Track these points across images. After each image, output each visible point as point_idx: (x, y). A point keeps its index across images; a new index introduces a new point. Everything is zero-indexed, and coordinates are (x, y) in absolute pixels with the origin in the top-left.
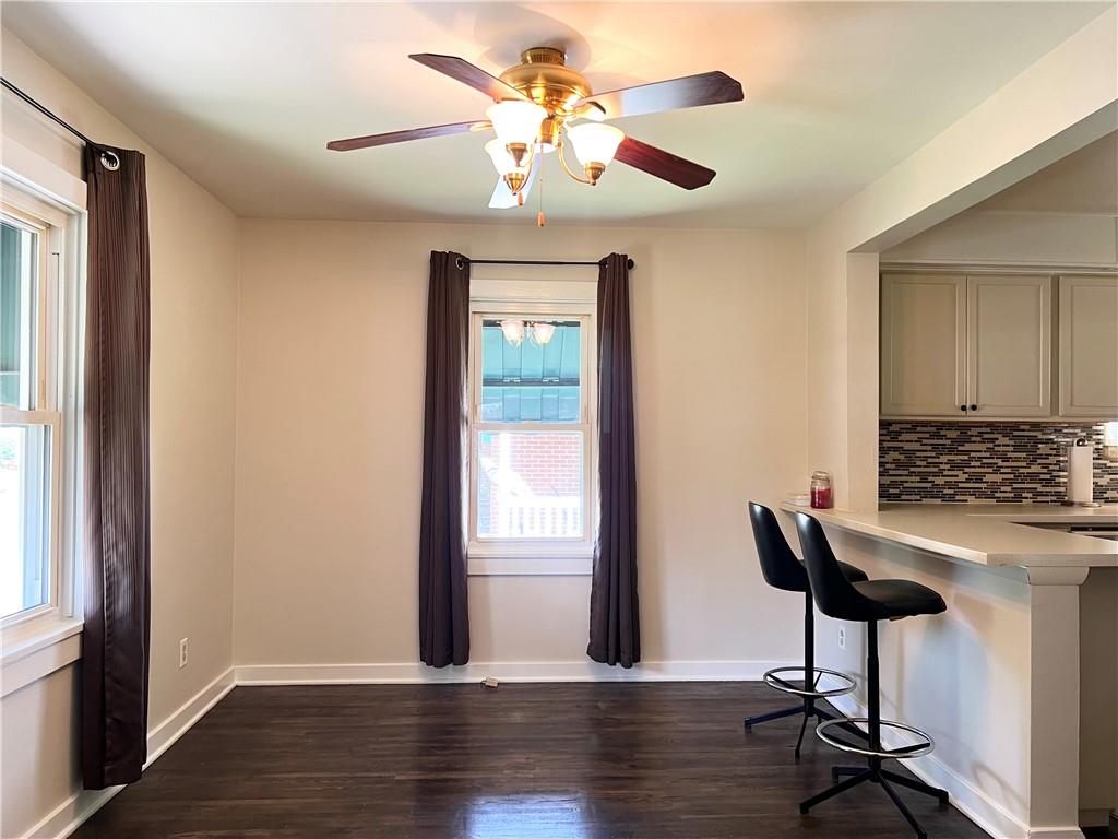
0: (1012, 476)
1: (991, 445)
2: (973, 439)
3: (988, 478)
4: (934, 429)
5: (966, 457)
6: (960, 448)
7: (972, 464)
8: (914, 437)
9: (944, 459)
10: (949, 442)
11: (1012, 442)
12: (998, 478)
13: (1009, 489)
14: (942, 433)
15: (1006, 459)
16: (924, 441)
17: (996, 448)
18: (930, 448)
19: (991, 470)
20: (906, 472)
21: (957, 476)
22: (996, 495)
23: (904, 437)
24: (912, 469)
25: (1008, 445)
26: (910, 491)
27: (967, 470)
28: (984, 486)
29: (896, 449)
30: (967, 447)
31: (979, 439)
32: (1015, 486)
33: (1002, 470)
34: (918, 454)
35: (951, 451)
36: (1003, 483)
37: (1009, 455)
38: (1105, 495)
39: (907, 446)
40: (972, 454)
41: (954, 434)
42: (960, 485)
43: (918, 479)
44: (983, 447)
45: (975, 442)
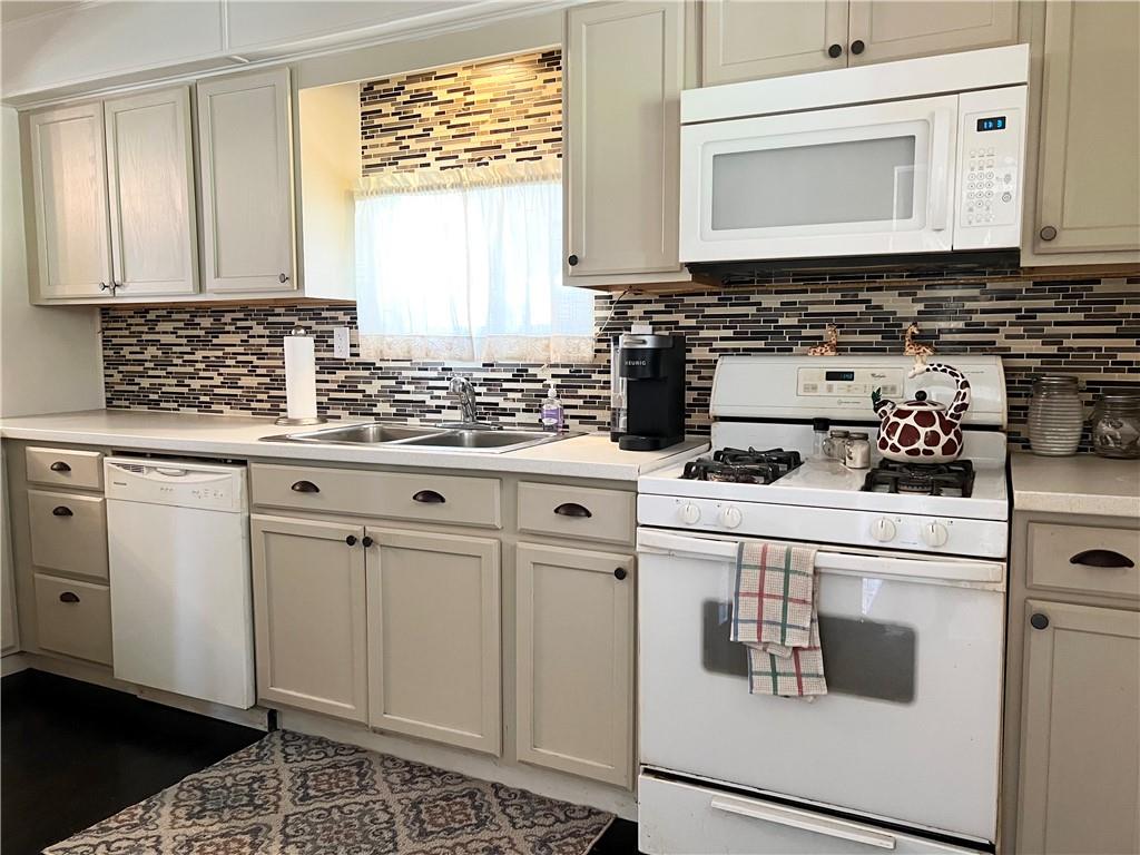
0: (267, 380)
1: (245, 337)
2: (227, 328)
3: (244, 382)
4: (187, 316)
5: (220, 353)
6: (215, 341)
7: (228, 362)
8: (169, 326)
9: (199, 355)
10: (202, 333)
11: (267, 332)
12: (253, 382)
13: (264, 397)
14: (197, 320)
15: (262, 356)
16: (180, 332)
17: (252, 341)
18: (184, 341)
19: (245, 371)
20: (163, 373)
21: (212, 378)
22: (253, 405)
23: (161, 327)
24: (170, 369)
25: (263, 336)
26: (168, 396)
27: (222, 370)
28: (239, 392)
29: (154, 342)
30: (222, 339)
31: (232, 328)
32: (273, 393)
33: (259, 371)
34: (175, 349)
35: (206, 344)
36: (258, 389)
37: (265, 350)
38: (375, 410)
39: (165, 339)
40: (228, 349)
41: (207, 322)
42: (217, 391)
43: (175, 382)
44: (236, 339)
45: (228, 332)
